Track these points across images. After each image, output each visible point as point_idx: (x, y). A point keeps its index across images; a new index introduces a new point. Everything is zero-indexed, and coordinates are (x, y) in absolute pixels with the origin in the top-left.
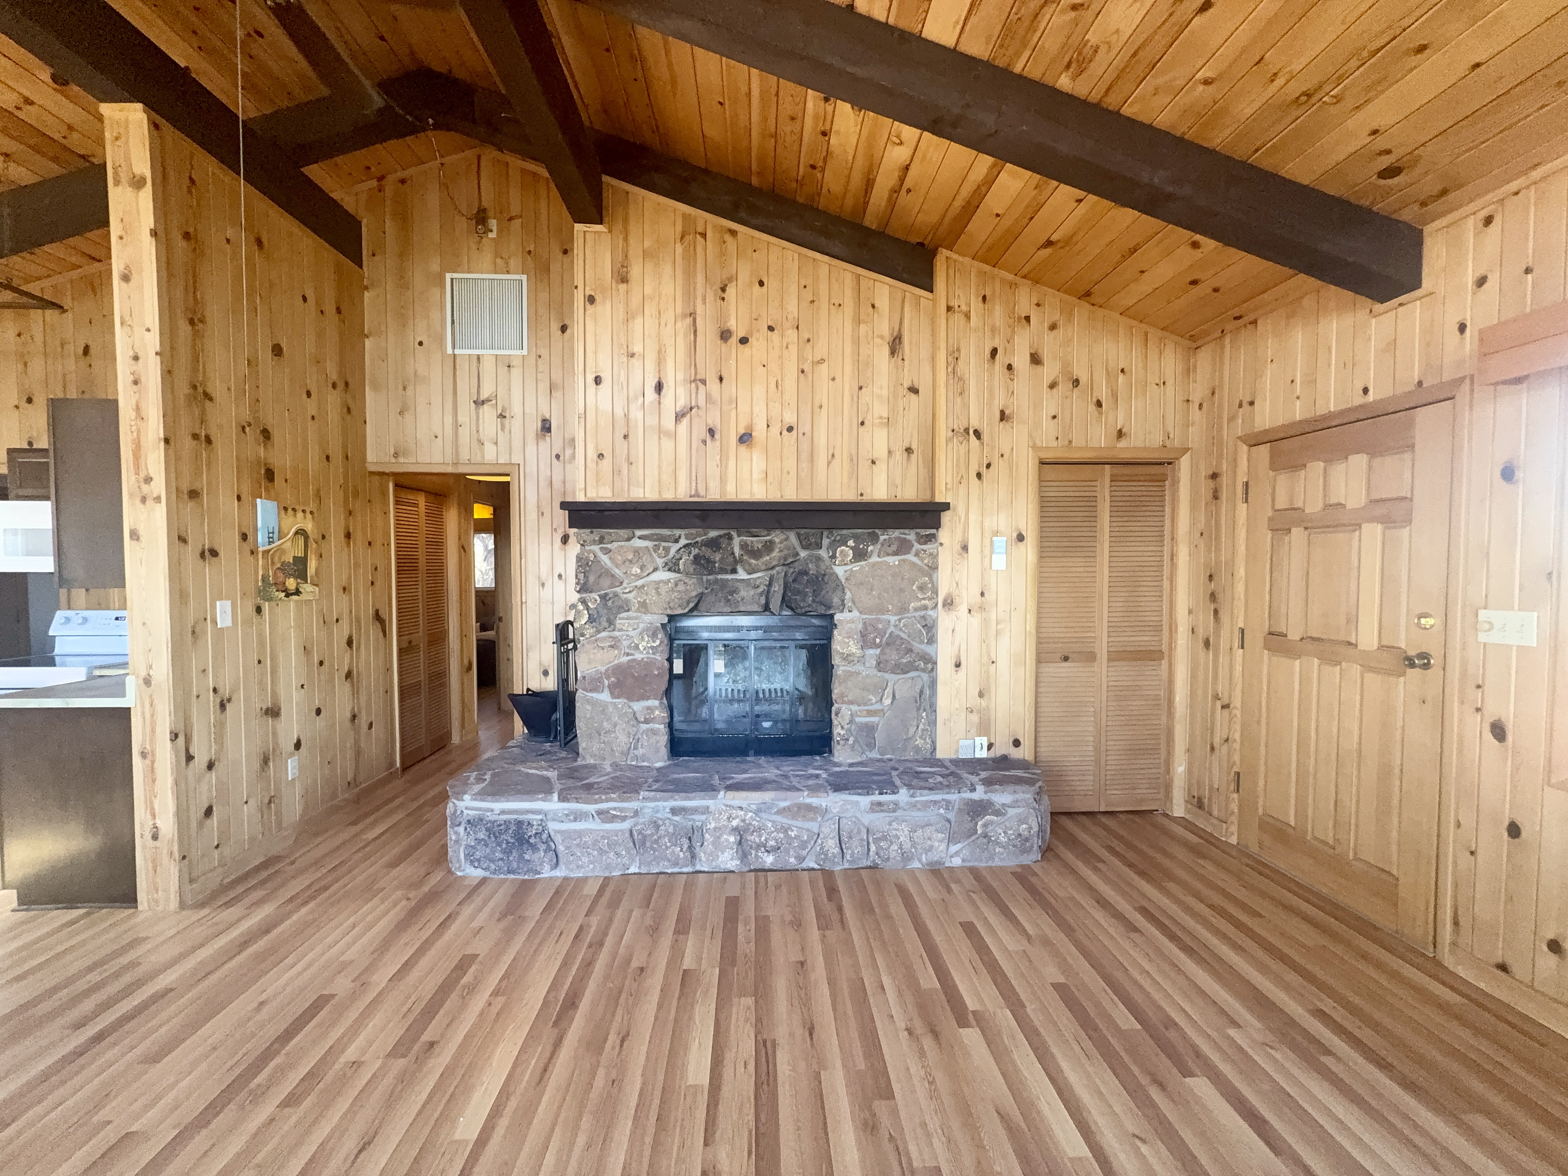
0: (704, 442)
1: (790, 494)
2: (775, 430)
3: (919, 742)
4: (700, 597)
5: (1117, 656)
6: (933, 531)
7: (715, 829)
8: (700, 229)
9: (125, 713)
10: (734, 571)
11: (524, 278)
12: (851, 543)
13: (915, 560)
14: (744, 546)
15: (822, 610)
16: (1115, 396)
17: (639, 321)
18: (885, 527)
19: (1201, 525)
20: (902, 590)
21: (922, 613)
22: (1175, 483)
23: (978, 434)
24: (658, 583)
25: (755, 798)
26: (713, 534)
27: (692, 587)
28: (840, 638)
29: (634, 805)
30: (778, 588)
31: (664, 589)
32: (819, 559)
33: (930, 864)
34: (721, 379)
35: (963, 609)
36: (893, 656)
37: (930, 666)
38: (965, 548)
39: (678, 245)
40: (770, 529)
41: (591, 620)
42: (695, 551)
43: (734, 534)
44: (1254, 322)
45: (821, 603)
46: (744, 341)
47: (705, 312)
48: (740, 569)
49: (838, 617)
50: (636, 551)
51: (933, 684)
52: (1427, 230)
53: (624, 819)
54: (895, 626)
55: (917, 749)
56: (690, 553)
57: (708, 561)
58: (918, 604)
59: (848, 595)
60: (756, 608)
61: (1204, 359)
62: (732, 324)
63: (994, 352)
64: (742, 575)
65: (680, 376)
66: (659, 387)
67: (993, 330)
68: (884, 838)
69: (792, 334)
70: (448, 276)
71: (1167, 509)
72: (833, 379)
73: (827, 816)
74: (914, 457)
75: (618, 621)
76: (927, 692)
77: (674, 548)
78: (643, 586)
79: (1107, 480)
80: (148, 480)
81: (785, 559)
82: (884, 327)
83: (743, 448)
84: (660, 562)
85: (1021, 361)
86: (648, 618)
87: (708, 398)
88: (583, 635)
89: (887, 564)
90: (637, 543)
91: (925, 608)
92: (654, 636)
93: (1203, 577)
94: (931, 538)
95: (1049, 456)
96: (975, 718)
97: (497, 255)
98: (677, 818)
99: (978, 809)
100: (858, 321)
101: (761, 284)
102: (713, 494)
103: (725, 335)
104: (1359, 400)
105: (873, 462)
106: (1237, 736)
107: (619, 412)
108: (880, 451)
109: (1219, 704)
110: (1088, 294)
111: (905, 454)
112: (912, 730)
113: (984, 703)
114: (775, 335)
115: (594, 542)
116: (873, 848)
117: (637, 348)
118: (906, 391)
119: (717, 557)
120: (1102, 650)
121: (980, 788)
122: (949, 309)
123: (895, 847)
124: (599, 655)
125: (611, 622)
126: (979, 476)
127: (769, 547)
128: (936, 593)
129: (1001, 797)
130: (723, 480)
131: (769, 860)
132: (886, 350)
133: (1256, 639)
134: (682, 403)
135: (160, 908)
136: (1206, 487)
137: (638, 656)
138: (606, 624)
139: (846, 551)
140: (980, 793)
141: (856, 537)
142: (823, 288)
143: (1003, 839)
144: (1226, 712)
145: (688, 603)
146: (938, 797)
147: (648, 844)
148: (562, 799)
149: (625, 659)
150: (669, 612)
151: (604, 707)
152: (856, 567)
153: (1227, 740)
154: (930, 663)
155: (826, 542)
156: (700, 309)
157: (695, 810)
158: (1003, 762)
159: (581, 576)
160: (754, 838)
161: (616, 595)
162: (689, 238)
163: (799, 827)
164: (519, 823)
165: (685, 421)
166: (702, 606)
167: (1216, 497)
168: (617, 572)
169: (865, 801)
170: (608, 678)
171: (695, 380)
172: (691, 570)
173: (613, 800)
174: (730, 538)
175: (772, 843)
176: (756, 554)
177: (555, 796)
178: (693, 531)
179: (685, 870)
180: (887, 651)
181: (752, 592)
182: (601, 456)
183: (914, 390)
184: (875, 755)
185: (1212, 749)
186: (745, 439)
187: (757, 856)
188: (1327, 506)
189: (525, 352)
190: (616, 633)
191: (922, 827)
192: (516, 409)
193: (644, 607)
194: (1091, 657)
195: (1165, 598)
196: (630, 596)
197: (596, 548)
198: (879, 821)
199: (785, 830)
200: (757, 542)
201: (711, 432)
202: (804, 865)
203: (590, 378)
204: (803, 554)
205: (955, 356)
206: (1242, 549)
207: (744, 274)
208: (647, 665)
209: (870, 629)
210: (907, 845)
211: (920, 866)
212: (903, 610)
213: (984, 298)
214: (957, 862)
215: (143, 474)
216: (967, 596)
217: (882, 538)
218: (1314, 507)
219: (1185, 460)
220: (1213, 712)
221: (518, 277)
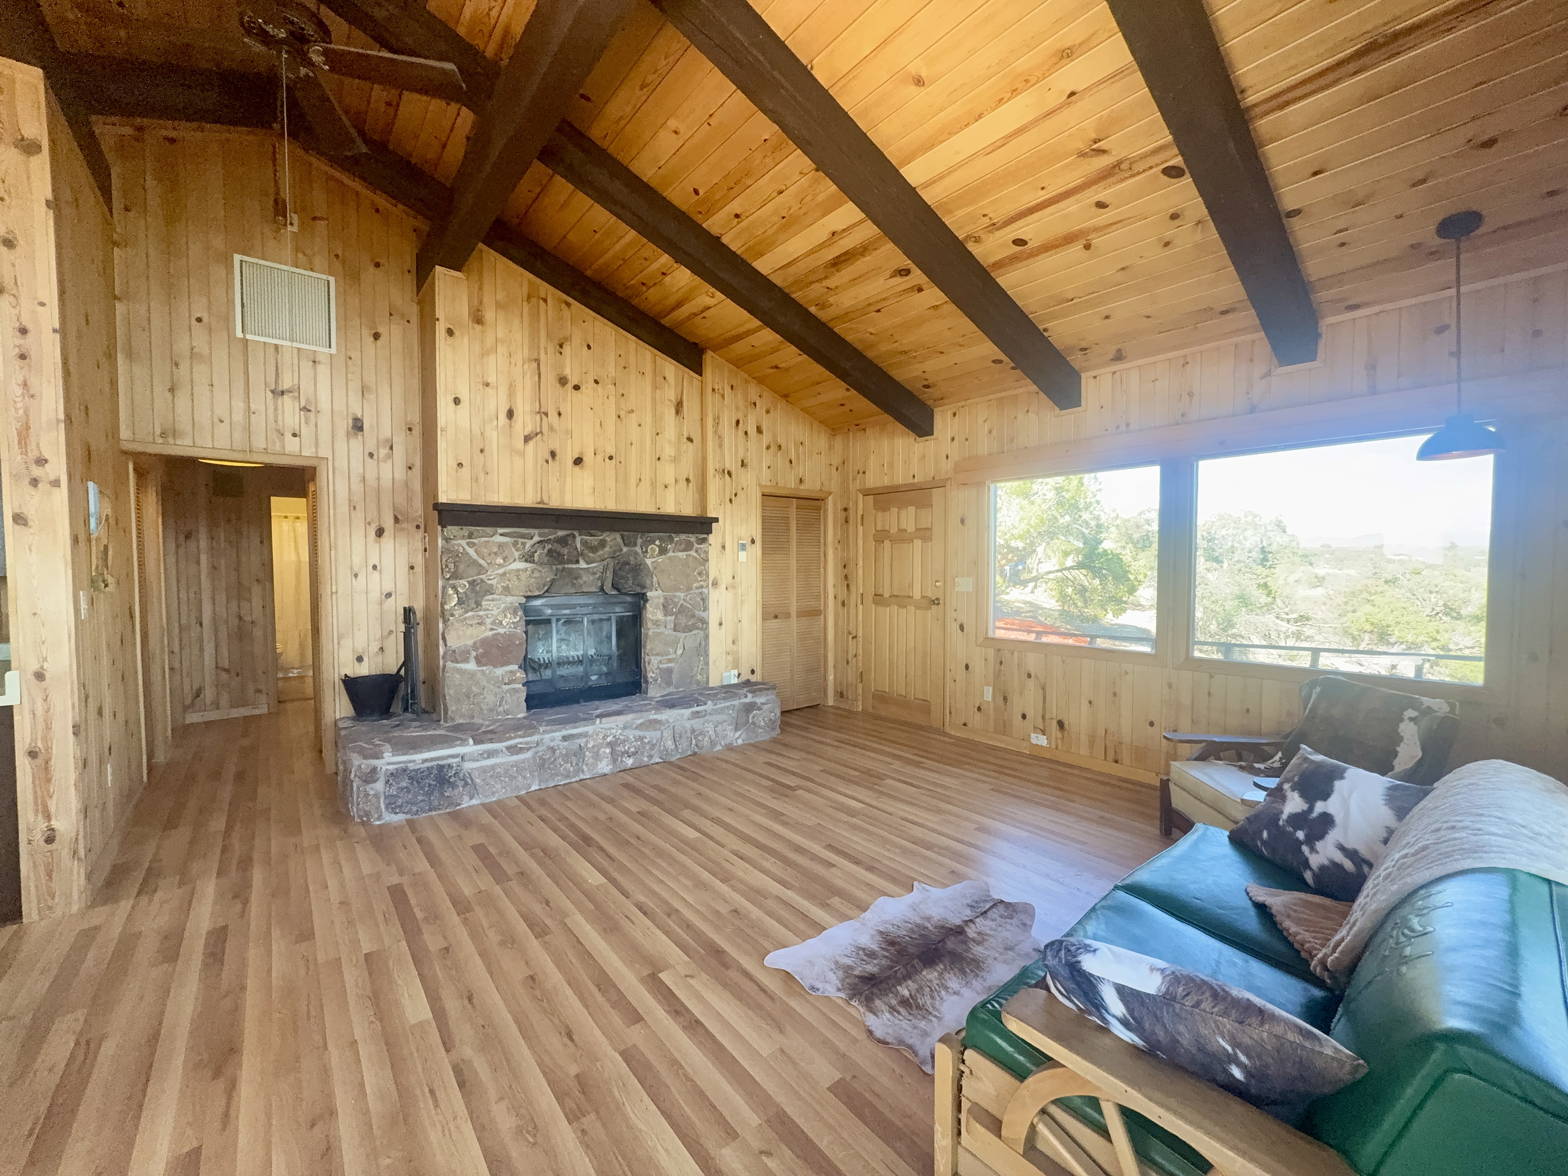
0: (547, 462)
1: (611, 505)
2: (599, 457)
3: (699, 677)
4: (553, 582)
5: (801, 614)
6: (705, 536)
7: (593, 747)
8: (543, 295)
9: (10, 708)
10: (577, 562)
11: (332, 279)
12: (657, 542)
13: (695, 554)
14: (584, 543)
15: (638, 590)
16: (798, 458)
17: (492, 357)
18: (677, 532)
19: (839, 537)
20: (688, 576)
21: (700, 591)
22: (826, 511)
23: (729, 474)
24: (518, 570)
25: (621, 720)
26: (561, 533)
27: (546, 574)
28: (651, 609)
29: (536, 738)
30: (609, 575)
31: (523, 576)
32: (636, 553)
33: (726, 745)
34: (560, 414)
35: (724, 587)
36: (683, 620)
37: (705, 626)
38: (724, 547)
39: (525, 303)
40: (603, 530)
41: (460, 602)
42: (548, 547)
43: (576, 533)
44: (864, 430)
45: (638, 585)
46: (577, 388)
47: (548, 359)
48: (581, 561)
49: (649, 594)
50: (501, 546)
51: (707, 637)
52: (936, 410)
53: (528, 749)
54: (684, 600)
55: (698, 683)
56: (544, 547)
57: (559, 554)
58: (699, 584)
59: (655, 579)
60: (594, 589)
61: (838, 443)
62: (567, 372)
63: (738, 422)
64: (583, 565)
65: (528, 408)
66: (510, 414)
67: (737, 408)
68: (701, 734)
69: (611, 387)
70: (237, 258)
71: (822, 525)
72: (640, 425)
73: (667, 725)
74: (690, 484)
75: (483, 603)
76: (703, 643)
77: (529, 543)
78: (504, 574)
79: (794, 506)
80: (41, 462)
81: (614, 552)
82: (671, 394)
83: (577, 469)
84: (517, 554)
85: (752, 431)
86: (509, 599)
87: (551, 429)
88: (452, 615)
89: (679, 558)
90: (499, 539)
91: (702, 587)
92: (515, 613)
93: (840, 567)
94: (704, 540)
95: (767, 491)
96: (730, 658)
97: (297, 250)
98: (566, 743)
99: (750, 708)
100: (655, 387)
101: (589, 347)
102: (555, 502)
103: (563, 381)
104: (911, 481)
105: (666, 487)
106: (861, 652)
107: (477, 431)
108: (670, 479)
109: (851, 637)
110: (786, 396)
111: (685, 482)
112: (695, 669)
113: (735, 648)
114: (599, 388)
115: (463, 537)
116: (694, 742)
117: (491, 379)
118: (685, 440)
119: (565, 551)
120: (793, 610)
121: (750, 695)
122: (713, 390)
123: (706, 739)
124: (469, 631)
125: (478, 604)
126: (731, 501)
127: (603, 544)
128: (708, 576)
129: (760, 700)
130: (562, 491)
131: (630, 762)
132: (673, 411)
133: (869, 598)
134: (528, 430)
135: (59, 913)
136: (841, 515)
137: (501, 631)
138: (474, 606)
139: (654, 548)
140: (749, 699)
141: (661, 539)
142: (632, 359)
143: (762, 723)
144: (855, 640)
145: (544, 585)
146: (728, 704)
147: (546, 766)
148: (477, 742)
149: (490, 633)
150: (529, 594)
151: (472, 675)
152: (660, 559)
153: (855, 655)
154: (705, 622)
155: (639, 541)
156: (543, 357)
157: (580, 735)
158: (748, 683)
159: (452, 566)
160: (621, 748)
161: (482, 581)
162: (534, 300)
163: (651, 735)
164: (441, 768)
165: (531, 443)
166: (553, 589)
167: (847, 522)
168: (481, 562)
169: (687, 712)
170: (476, 650)
171: (539, 412)
172: (546, 560)
173: (520, 737)
174: (574, 537)
175: (632, 750)
176: (594, 549)
177: (471, 741)
178: (546, 531)
179: (574, 780)
180: (679, 616)
181: (591, 578)
182: (460, 465)
183: (690, 440)
184: (672, 689)
185: (848, 662)
186: (578, 461)
187: (622, 761)
188: (899, 530)
189: (333, 351)
190: (481, 613)
191: (721, 723)
192: (324, 403)
193: (507, 590)
194: (788, 616)
195: (822, 579)
196: (494, 582)
197: (463, 543)
198: (697, 723)
199: (641, 739)
200: (593, 540)
201: (553, 454)
202: (652, 762)
203: (450, 399)
204: (625, 549)
205: (717, 420)
206: (861, 551)
207: (577, 339)
208: (509, 637)
209: (670, 602)
210: (713, 737)
211: (720, 748)
212: (689, 588)
213: (732, 386)
214: (740, 742)
215: (33, 455)
216: (725, 579)
217: (676, 539)
218: (894, 530)
219: (830, 498)
220: (848, 641)
221: (324, 277)
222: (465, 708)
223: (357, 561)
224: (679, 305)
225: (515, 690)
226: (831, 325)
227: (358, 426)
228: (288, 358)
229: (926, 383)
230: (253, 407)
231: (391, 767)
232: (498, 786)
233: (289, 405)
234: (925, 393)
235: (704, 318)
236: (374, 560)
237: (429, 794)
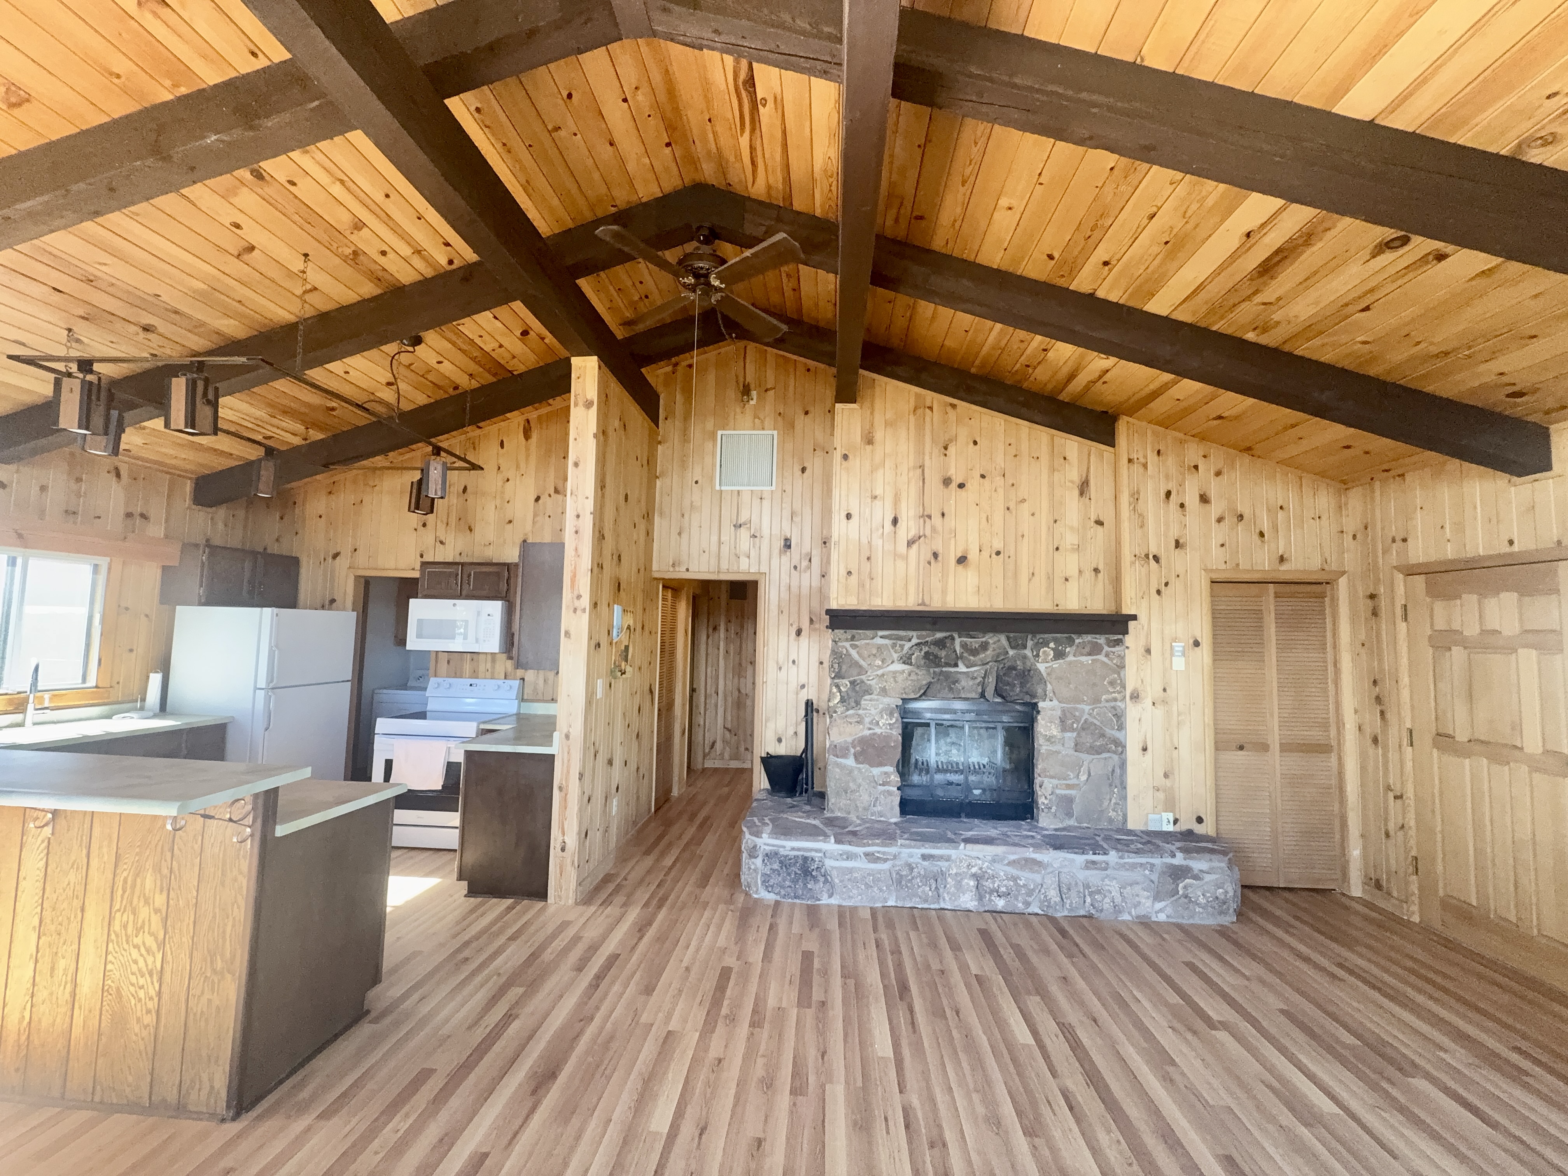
0: (929, 563)
1: (998, 604)
2: (986, 554)
3: (1112, 814)
4: (929, 685)
5: (1289, 748)
6: (1120, 637)
7: (956, 874)
8: (928, 404)
9: (552, 757)
10: (956, 665)
11: (775, 433)
12: (1052, 645)
13: (1105, 660)
14: (964, 646)
15: (1027, 699)
16: (1275, 528)
17: (880, 472)
18: (1080, 633)
19: (1363, 637)
20: (1094, 684)
21: (1113, 704)
22: (1334, 600)
23: (1156, 559)
24: (895, 672)
25: (990, 850)
26: (939, 635)
27: (923, 677)
28: (1043, 722)
29: (893, 850)
30: (992, 680)
31: (900, 678)
32: (1025, 657)
33: (1137, 917)
34: (943, 515)
35: (1148, 702)
36: (1088, 739)
37: (1120, 749)
38: (1148, 651)
39: (911, 416)
40: (985, 631)
41: (842, 700)
42: (925, 649)
43: (956, 635)
44: (1402, 475)
45: (1027, 693)
46: (961, 486)
47: (932, 464)
48: (960, 663)
49: (1041, 705)
50: (879, 648)
51: (1123, 765)
52: (1553, 428)
53: (886, 860)
54: (1090, 714)
55: (1111, 820)
56: (922, 650)
57: (936, 657)
58: (1110, 697)
59: (1049, 687)
60: (973, 695)
61: (1355, 499)
62: (952, 472)
63: (1168, 494)
64: (962, 668)
65: (912, 513)
66: (895, 521)
67: (1167, 477)
68: (1099, 892)
69: (999, 481)
70: (720, 433)
71: (1328, 620)
72: (1033, 515)
73: (1050, 870)
74: (1100, 576)
75: (863, 702)
76: (1118, 771)
77: (908, 645)
78: (883, 675)
79: (1272, 595)
80: (579, 597)
81: (998, 656)
82: (1074, 474)
83: (960, 567)
84: (896, 656)
85: (1192, 499)
86: (887, 700)
87: (934, 530)
88: (835, 712)
89: (1082, 663)
90: (879, 641)
91: (1115, 700)
92: (891, 715)
93: (1367, 684)
94: (1119, 642)
95: (1219, 576)
96: (1161, 795)
97: (756, 416)
98: (926, 863)
99: (1178, 873)
100: (1053, 470)
101: (975, 443)
102: (937, 604)
103: (947, 482)
104: (1505, 549)
105: (1067, 580)
106: (1412, 823)
107: (864, 540)
108: (1073, 571)
109: (1391, 795)
110: (1249, 449)
111: (1093, 573)
112: (1106, 803)
113: (1168, 783)
114: (986, 481)
115: (847, 640)
116: (1088, 900)
117: (879, 492)
118: (1092, 524)
119: (943, 653)
120: (1274, 740)
121: (1179, 855)
122: (1130, 461)
123: (1107, 900)
124: (849, 729)
125: (858, 703)
126: (1159, 592)
127: (984, 647)
128: (1124, 688)
129: (1198, 864)
130: (944, 592)
131: (1000, 904)
132: (1076, 492)
133: (1425, 740)
134: (912, 533)
135: (562, 903)
136: (1365, 605)
137: (878, 731)
138: (853, 704)
139: (1048, 652)
140: (1179, 859)
141: (1055, 640)
142: (1025, 446)
143: (1202, 900)
144: (1399, 801)
145: (920, 689)
146: (1143, 860)
147: (903, 883)
148: (838, 841)
149: (867, 733)
150: (904, 696)
151: (851, 771)
152: (1056, 665)
153: (1403, 827)
154: (1120, 746)
155: (1030, 643)
156: (927, 463)
157: (941, 858)
158: (1189, 835)
159: (836, 666)
160: (988, 884)
161: (862, 682)
162: (920, 411)
163: (1026, 877)
164: (805, 859)
165: (915, 547)
166: (929, 692)
167: (1375, 613)
168: (862, 662)
169: (1080, 859)
170: (854, 747)
171: (923, 516)
172: (922, 662)
173: (877, 845)
174: (953, 639)
175: (1003, 889)
176: (974, 652)
177: (832, 839)
178: (924, 633)
179: (932, 906)
180: (1083, 734)
181: (971, 683)
182: (849, 573)
183: (1099, 523)
184: (1072, 822)
185: (1387, 835)
186: (962, 560)
187: (990, 900)
188: (1483, 632)
189: (773, 488)
190: (860, 712)
191: (1131, 885)
192: (766, 532)
193: (884, 691)
194: (1264, 747)
195: (1331, 700)
196: (872, 683)
197: (847, 644)
198: (1094, 877)
199: (1015, 879)
200: (974, 643)
201: (935, 555)
202: (1030, 910)
203: (843, 515)
204: (1011, 652)
205: (1135, 497)
206: (1404, 661)
207: (962, 437)
208: (885, 738)
209: (1068, 714)
210: (1118, 900)
211: (1130, 918)
212: (1097, 700)
213: (1159, 452)
214: (1162, 917)
215: (576, 593)
216: (1152, 691)
217: (1077, 641)
218: (1472, 630)
219: (1343, 582)
220: (1386, 801)
221: (770, 432)
222: (843, 802)
223: (782, 656)
224: (1072, 377)
225: (890, 793)
226: (1287, 348)
227: (787, 545)
228: (746, 498)
229: (1511, 390)
230: (723, 539)
231: (767, 848)
232: (855, 891)
233: (744, 533)
234: (1516, 405)
235: (1104, 383)
236: (793, 656)
237: (795, 881)
